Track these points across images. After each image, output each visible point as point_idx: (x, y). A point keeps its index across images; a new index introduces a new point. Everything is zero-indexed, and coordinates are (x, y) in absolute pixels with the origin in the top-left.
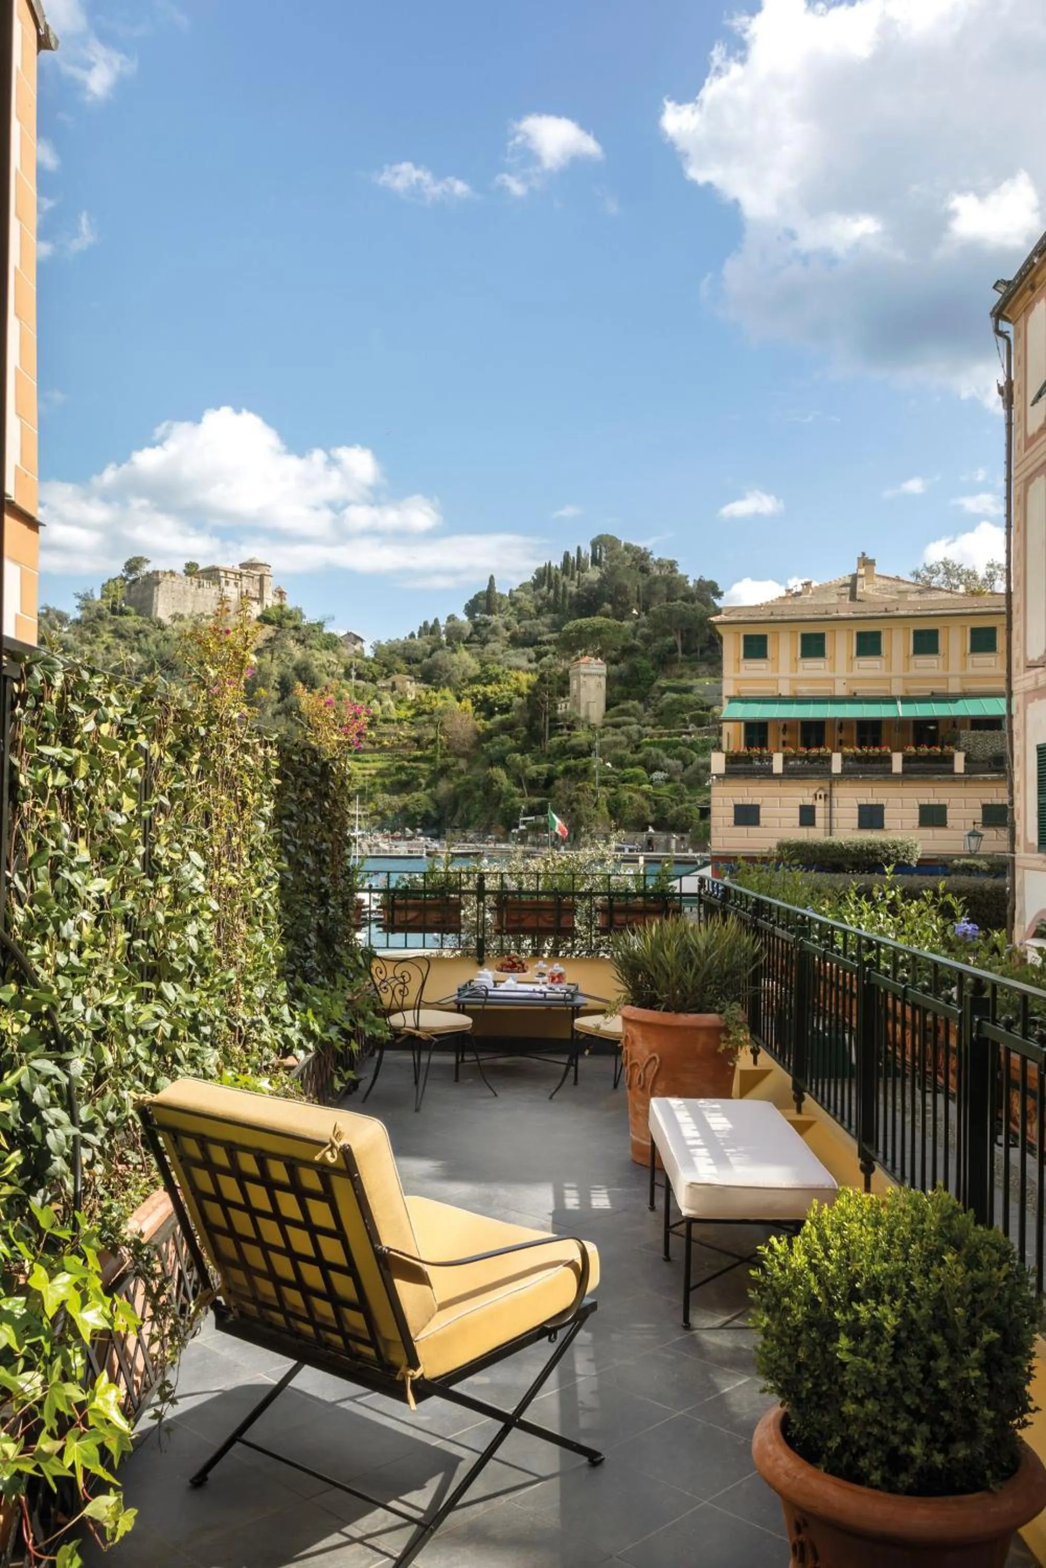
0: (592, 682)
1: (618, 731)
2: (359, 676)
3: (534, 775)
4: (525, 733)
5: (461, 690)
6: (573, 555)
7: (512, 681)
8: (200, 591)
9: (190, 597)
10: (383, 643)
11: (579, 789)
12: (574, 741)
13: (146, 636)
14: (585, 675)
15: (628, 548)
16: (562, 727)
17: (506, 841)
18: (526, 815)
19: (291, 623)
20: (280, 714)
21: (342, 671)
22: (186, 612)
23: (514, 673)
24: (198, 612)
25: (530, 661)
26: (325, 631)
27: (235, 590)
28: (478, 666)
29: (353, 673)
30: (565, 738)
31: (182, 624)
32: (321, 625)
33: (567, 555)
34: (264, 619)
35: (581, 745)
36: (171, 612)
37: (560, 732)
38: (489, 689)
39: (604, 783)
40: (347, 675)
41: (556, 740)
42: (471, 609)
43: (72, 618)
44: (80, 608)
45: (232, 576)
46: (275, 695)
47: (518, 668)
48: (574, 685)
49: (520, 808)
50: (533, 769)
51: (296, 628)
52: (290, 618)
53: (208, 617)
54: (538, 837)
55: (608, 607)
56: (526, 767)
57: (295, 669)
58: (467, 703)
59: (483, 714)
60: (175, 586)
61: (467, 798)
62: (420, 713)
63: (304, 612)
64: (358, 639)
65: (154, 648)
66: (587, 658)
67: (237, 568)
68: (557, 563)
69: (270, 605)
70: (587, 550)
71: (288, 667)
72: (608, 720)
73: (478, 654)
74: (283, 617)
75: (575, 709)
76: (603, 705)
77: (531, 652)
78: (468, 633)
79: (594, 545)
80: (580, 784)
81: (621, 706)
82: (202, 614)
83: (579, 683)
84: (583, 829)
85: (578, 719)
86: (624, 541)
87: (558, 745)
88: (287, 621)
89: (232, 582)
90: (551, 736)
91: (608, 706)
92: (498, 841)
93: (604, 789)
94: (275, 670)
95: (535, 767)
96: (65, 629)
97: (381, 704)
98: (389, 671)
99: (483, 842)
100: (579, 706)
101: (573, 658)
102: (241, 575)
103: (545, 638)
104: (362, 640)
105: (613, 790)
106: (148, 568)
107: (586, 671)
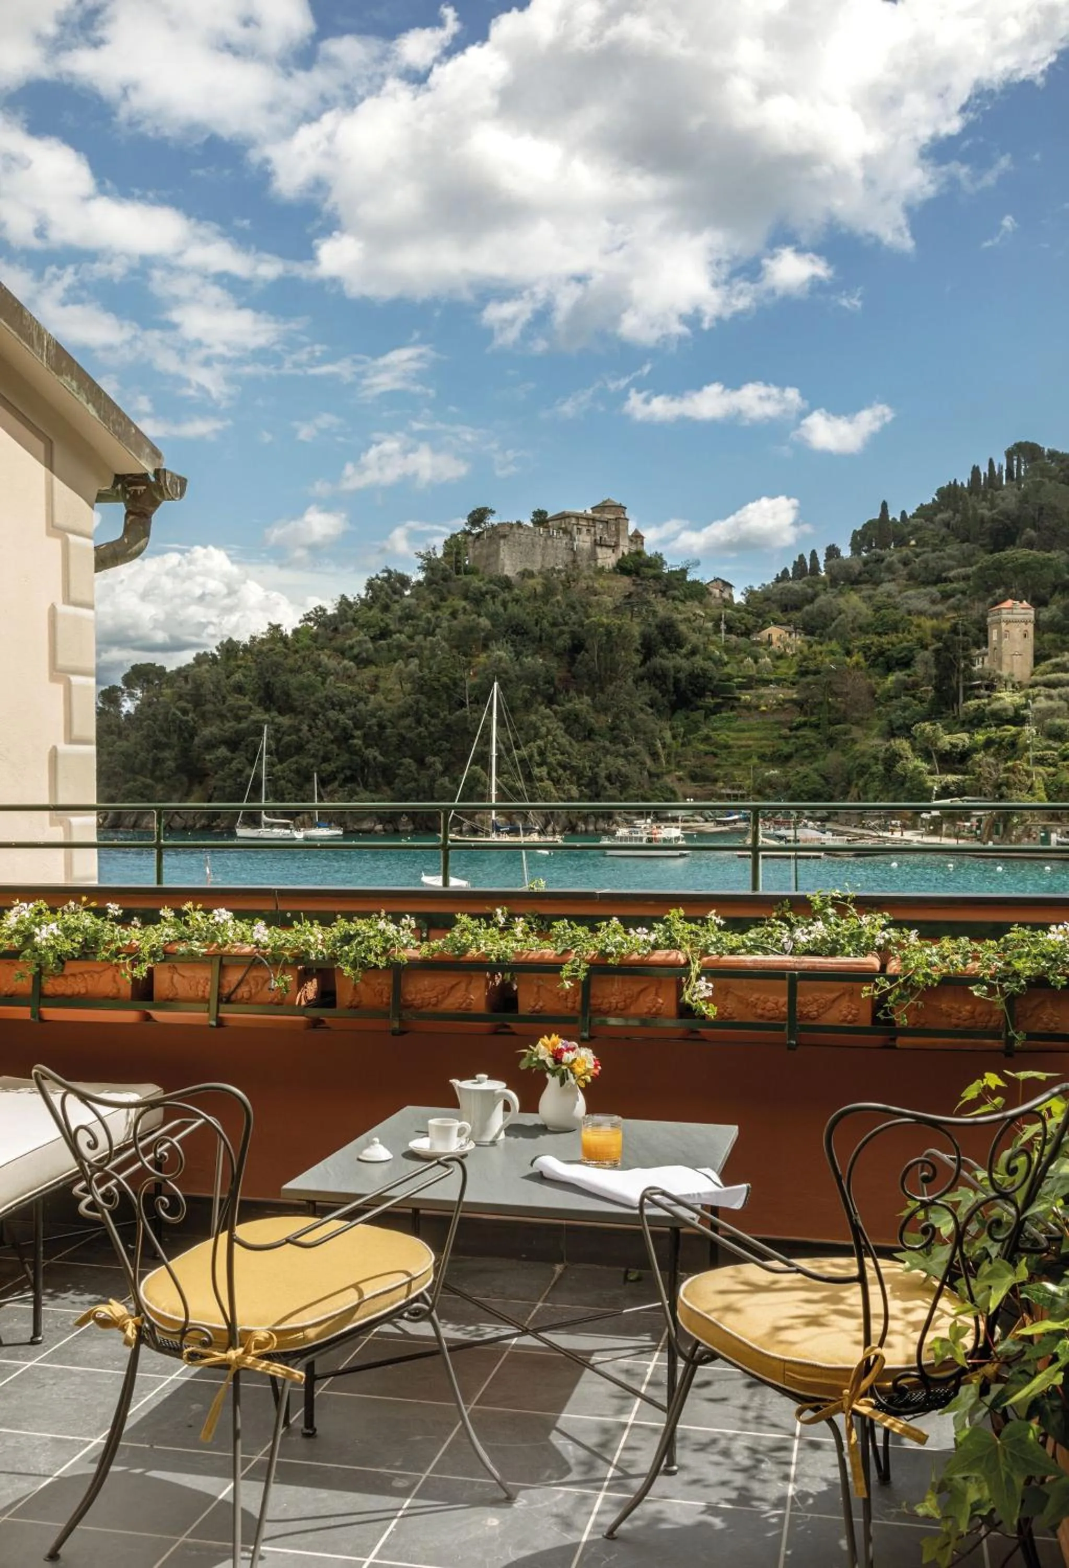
0: (1016, 631)
1: (1054, 692)
2: (730, 630)
3: (948, 747)
4: (931, 694)
5: (850, 641)
6: (984, 470)
7: (913, 628)
8: (549, 542)
9: (538, 550)
10: (756, 589)
11: (1007, 770)
12: (996, 706)
13: (493, 597)
14: (1008, 622)
15: (1053, 455)
16: (978, 687)
17: (914, 827)
18: (939, 797)
19: (651, 572)
20: (642, 679)
21: (710, 625)
22: (536, 568)
23: (915, 620)
24: (549, 567)
25: (933, 602)
26: (689, 578)
27: (588, 539)
28: (870, 612)
29: (723, 626)
30: (986, 701)
31: (531, 582)
32: (684, 572)
33: (976, 471)
34: (622, 568)
35: (1005, 710)
36: (519, 569)
37: (976, 692)
38: (884, 640)
39: (1040, 761)
40: (717, 630)
41: (973, 703)
42: (860, 540)
43: (414, 580)
44: (422, 568)
45: (585, 523)
46: (636, 659)
47: (921, 613)
48: (994, 635)
49: (932, 788)
50: (946, 740)
51: (657, 578)
52: (649, 566)
53: (559, 571)
54: (955, 825)
55: (1031, 533)
56: (938, 739)
57: (658, 627)
58: (857, 657)
59: (877, 670)
60: (523, 539)
61: (861, 774)
62: (804, 673)
63: (665, 558)
64: (728, 585)
65: (501, 610)
66: (1009, 603)
67: (590, 512)
68: (964, 480)
69: (626, 553)
70: (1001, 461)
71: (650, 625)
72: (1039, 678)
73: (870, 597)
74: (641, 565)
75: (995, 666)
76: (1030, 659)
77: (934, 590)
78: (857, 572)
79: (1009, 455)
80: (1010, 764)
81: (1058, 660)
82: (553, 569)
83: (999, 633)
84: (1015, 820)
85: (1000, 678)
86: (1047, 446)
87: (976, 710)
88: (646, 570)
89: (584, 529)
90: (967, 699)
91: (1039, 658)
92: (905, 827)
93: (1040, 769)
94: (636, 629)
95: (947, 738)
96: (407, 593)
97: (756, 662)
98: (764, 622)
99: (885, 829)
100: (1000, 660)
101: (990, 600)
102: (594, 520)
103: (952, 574)
104: (731, 586)
105: (1052, 770)
106: (493, 520)
107: (1010, 617)
